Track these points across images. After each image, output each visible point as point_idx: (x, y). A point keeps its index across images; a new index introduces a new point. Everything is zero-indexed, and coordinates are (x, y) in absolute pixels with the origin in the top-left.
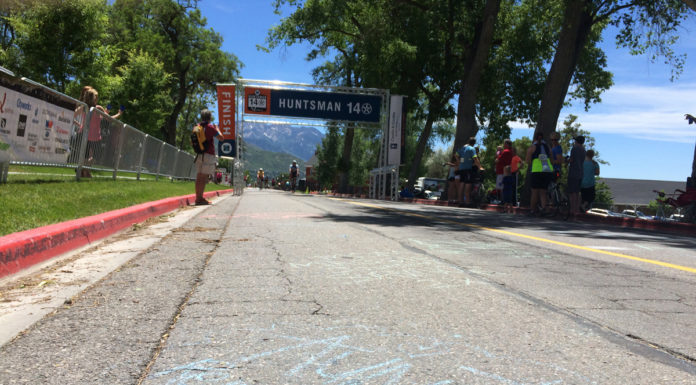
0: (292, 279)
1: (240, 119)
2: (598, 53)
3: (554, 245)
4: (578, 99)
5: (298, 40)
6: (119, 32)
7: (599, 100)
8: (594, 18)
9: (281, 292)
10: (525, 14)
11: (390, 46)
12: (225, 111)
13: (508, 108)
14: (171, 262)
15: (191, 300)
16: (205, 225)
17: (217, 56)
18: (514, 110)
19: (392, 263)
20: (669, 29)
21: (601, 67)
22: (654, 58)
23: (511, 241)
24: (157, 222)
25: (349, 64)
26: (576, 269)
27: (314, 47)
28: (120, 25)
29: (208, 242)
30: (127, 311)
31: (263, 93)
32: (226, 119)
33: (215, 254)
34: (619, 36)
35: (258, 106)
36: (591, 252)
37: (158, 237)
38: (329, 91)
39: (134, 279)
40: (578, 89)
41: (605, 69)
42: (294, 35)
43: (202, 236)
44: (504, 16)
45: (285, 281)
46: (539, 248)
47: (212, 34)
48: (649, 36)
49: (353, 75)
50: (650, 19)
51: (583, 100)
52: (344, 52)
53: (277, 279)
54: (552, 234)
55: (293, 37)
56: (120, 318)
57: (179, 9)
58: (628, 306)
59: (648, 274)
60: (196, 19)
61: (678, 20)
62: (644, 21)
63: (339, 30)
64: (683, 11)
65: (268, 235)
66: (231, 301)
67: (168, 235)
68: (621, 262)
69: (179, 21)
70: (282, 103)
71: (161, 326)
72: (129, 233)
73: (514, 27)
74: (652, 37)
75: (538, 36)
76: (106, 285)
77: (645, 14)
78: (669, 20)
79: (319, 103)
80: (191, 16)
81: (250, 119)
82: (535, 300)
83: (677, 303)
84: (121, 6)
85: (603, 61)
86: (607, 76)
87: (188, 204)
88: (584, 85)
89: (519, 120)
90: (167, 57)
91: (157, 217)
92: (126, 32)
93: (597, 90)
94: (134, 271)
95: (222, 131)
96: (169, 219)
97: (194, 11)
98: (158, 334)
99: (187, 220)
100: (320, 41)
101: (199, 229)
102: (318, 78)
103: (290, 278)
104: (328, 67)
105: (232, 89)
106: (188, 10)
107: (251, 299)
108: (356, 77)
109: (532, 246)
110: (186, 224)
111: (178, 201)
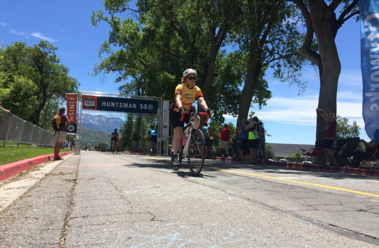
0: (131, 200)
1: (79, 113)
2: (264, 81)
3: (261, 177)
4: (256, 104)
5: (111, 72)
6: (8, 65)
7: (266, 104)
8: (263, 64)
9: (127, 208)
10: (228, 62)
11: (161, 75)
12: (71, 108)
13: (222, 108)
14: (51, 194)
15: (72, 216)
16: (65, 171)
17: (65, 79)
18: (226, 108)
19: (183, 189)
20: (297, 70)
21: (266, 88)
22: (291, 84)
23: (239, 176)
24: (34, 170)
25: (139, 84)
26: (281, 190)
27: (120, 76)
28: (9, 61)
29: (69, 181)
30: (32, 225)
31: (93, 98)
32: (71, 112)
33: (76, 187)
34: (274, 73)
35: (90, 105)
36: (282, 180)
37: (38, 179)
38: (129, 97)
39: (31, 204)
40: (256, 99)
41: (268, 89)
42: (109, 69)
43: (64, 177)
44: (218, 62)
45: (126, 201)
46: (255, 179)
47: (63, 67)
48: (288, 73)
49: (141, 90)
50: (288, 65)
51: (258, 104)
52: (136, 78)
53: (121, 201)
54: (257, 172)
55: (109, 70)
56: (29, 230)
57: (44, 54)
58: (318, 208)
59: (317, 191)
60: (53, 59)
61: (301, 66)
62: (286, 66)
63: (134, 67)
64: (303, 61)
65: (105, 176)
66: (98, 215)
67: (43, 178)
68: (299, 185)
69: (44, 60)
70: (104, 104)
71: (58, 233)
72: (17, 177)
73: (223, 68)
74: (290, 73)
75: (236, 72)
76: (14, 209)
77: (286, 62)
78: (298, 66)
79: (124, 104)
80: (51, 57)
81: (85, 112)
82: (270, 207)
83: (340, 206)
84: (10, 51)
85: (267, 86)
86: (269, 92)
87: (49, 160)
88: (258, 97)
89: (228, 113)
90: (36, 79)
91: (33, 168)
92: (13, 65)
93: (264, 99)
94: (29, 199)
95: (69, 119)
96: (41, 169)
97: (52, 55)
98: (58, 238)
99: (52, 169)
100: (123, 72)
101: (62, 174)
102: (122, 91)
103: (128, 199)
104: (127, 86)
105: (75, 96)
106: (49, 54)
107: (110, 213)
108: (143, 91)
109: (251, 178)
110: (52, 171)
111: (44, 158)
